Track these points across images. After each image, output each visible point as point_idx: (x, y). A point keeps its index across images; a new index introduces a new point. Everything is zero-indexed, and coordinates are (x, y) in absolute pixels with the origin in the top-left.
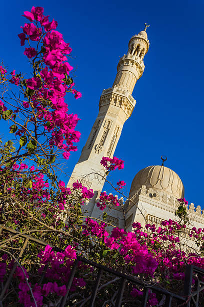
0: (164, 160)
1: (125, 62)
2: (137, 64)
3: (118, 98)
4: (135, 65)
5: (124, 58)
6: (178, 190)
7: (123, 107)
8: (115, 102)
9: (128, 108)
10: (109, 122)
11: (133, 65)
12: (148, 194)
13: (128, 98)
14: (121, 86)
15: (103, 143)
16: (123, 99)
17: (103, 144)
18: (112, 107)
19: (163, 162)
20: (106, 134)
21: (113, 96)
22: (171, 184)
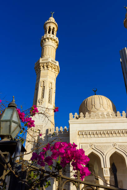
0: (95, 91)
1: (44, 41)
2: (51, 39)
3: (44, 64)
4: (50, 40)
5: (42, 39)
6: (108, 106)
7: (50, 69)
8: (44, 68)
9: (54, 68)
10: (43, 82)
11: (49, 40)
12: (75, 117)
13: (52, 62)
14: (45, 56)
15: (43, 96)
16: (48, 64)
17: (43, 98)
18: (43, 72)
19: (95, 93)
20: (44, 90)
21: (41, 65)
22: (101, 104)
